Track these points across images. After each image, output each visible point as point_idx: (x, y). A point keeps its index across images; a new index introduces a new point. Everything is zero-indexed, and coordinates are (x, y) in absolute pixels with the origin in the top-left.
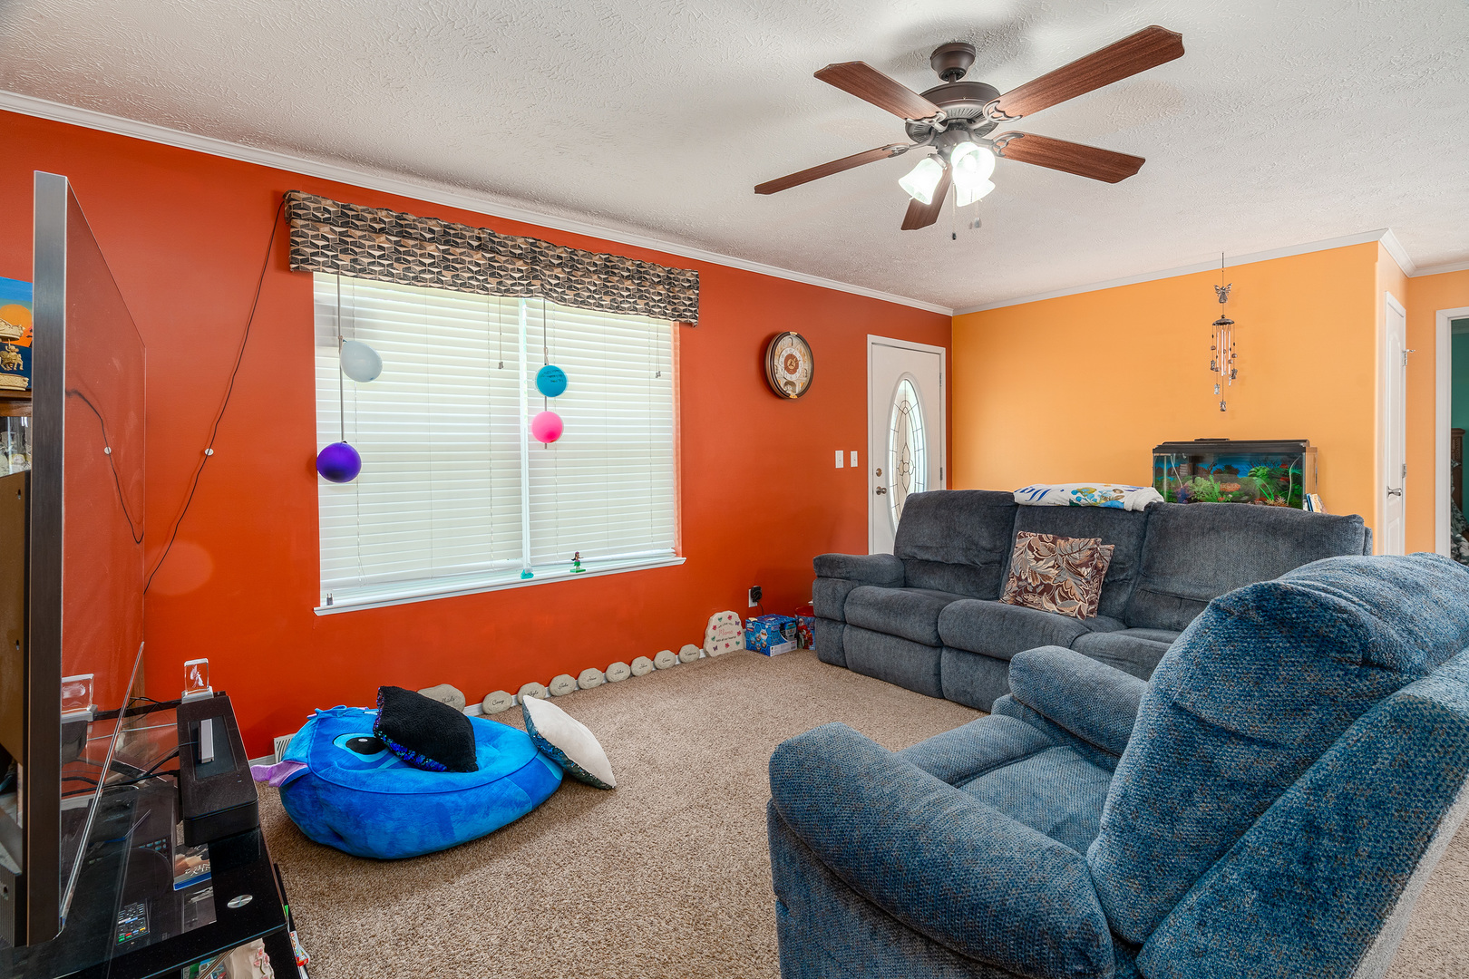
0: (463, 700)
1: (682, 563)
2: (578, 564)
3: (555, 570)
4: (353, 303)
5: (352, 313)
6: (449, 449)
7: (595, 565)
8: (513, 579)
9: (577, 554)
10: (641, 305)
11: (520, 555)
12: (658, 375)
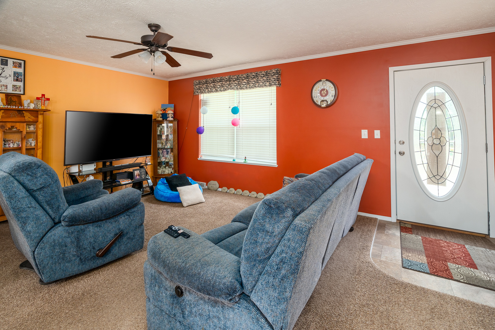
0: (218, 186)
1: (277, 167)
2: (245, 160)
3: (240, 161)
4: (207, 98)
5: (206, 100)
6: (221, 128)
7: (250, 162)
8: (230, 160)
9: (246, 157)
10: (268, 83)
11: (234, 155)
12: (271, 104)
